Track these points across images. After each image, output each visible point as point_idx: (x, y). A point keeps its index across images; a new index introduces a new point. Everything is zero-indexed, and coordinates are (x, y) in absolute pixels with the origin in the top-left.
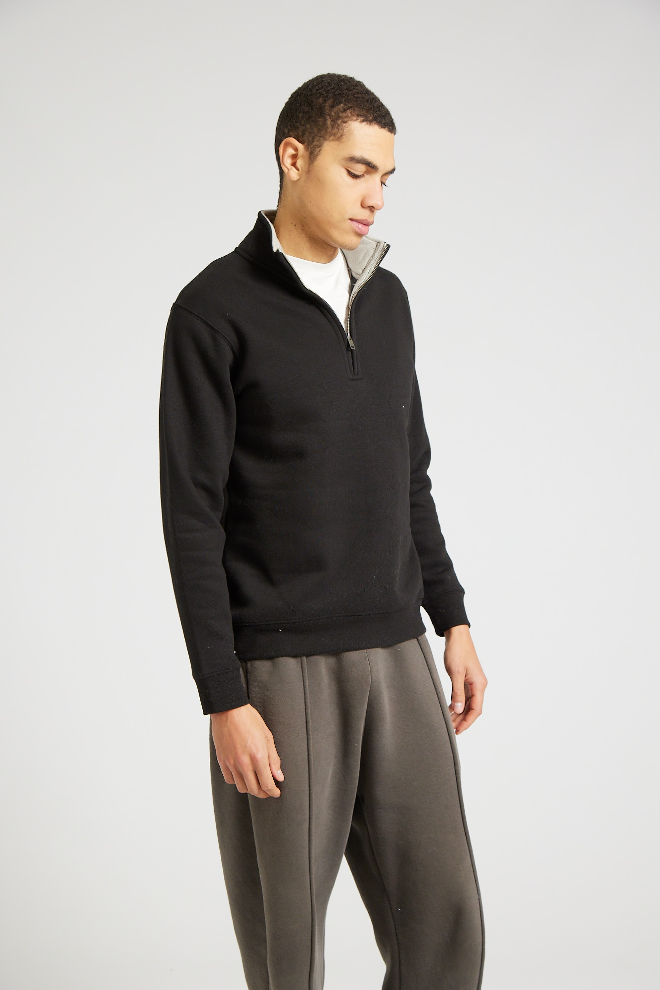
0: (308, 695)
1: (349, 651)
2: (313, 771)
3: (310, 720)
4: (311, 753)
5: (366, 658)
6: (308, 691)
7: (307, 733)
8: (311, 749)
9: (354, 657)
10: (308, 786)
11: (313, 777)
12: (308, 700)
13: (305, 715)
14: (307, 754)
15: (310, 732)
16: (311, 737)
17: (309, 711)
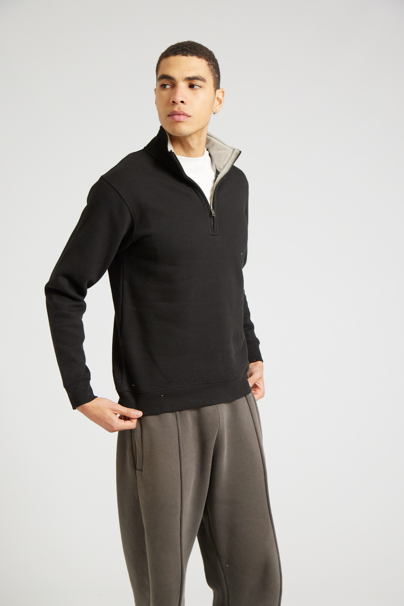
0: (180, 435)
1: (206, 406)
2: (183, 482)
3: (182, 450)
4: (183, 471)
5: (216, 410)
6: (180, 432)
7: (180, 458)
8: (183, 468)
9: (209, 409)
10: (180, 491)
11: (183, 486)
12: (180, 438)
13: (178, 447)
14: (180, 471)
15: (182, 458)
16: (182, 461)
17: (181, 445)
